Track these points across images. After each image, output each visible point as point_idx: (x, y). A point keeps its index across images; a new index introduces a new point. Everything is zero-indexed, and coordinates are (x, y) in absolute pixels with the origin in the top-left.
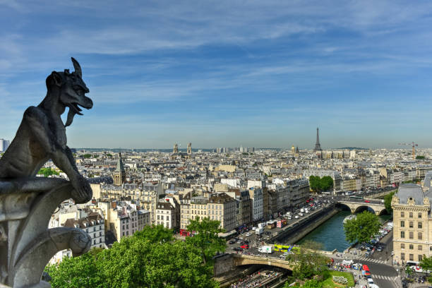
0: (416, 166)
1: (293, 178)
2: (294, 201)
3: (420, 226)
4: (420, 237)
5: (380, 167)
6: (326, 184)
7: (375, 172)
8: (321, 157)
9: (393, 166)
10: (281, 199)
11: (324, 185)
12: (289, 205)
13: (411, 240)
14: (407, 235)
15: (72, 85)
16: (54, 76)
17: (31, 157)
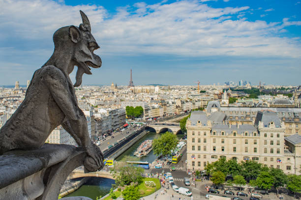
0: (200, 98)
1: (114, 108)
2: (114, 126)
3: (205, 141)
4: (205, 149)
5: (176, 99)
7: (173, 103)
8: (134, 92)
9: (185, 98)
10: (105, 124)
11: (136, 113)
13: (199, 152)
14: (196, 148)
15: (88, 41)
16: (71, 32)
17: (49, 125)
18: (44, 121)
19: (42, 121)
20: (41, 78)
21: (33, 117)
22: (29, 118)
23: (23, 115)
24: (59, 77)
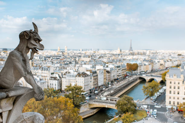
1: (118, 64)
4: (178, 94)
5: (161, 59)
7: (158, 62)
8: (132, 54)
9: (166, 59)
10: (112, 75)
11: (133, 68)
12: (116, 78)
13: (175, 95)
15: (34, 38)
16: (24, 34)
17: (14, 78)
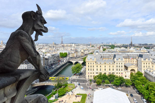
0: (91, 49)
1: (54, 53)
2: (54, 61)
3: (93, 67)
4: (93, 70)
5: (82, 49)
6: (65, 55)
7: (80, 51)
8: (63, 46)
9: (85, 49)
10: (50, 61)
11: (64, 55)
12: (52, 63)
13: (91, 71)
14: (90, 70)
15: (41, 19)
16: (32, 14)
17: (20, 60)
18: (17, 58)
19: (16, 58)
20: (15, 36)
21: (10, 56)
22: (8, 57)
23: (5, 55)
24: (26, 36)
